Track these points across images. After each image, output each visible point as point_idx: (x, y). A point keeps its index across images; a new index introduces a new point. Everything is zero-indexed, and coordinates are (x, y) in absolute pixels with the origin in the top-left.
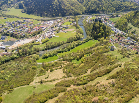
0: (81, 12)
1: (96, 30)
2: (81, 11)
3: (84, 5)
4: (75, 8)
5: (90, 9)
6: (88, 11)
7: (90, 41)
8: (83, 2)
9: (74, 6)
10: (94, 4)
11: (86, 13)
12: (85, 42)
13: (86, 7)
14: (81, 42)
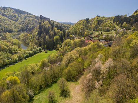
0: (16, 30)
1: (47, 32)
2: (15, 28)
3: (20, 24)
4: (5, 24)
5: (28, 26)
6: (27, 29)
7: (38, 54)
8: (17, 20)
9: (2, 22)
10: (32, 22)
11: (23, 30)
12: (27, 57)
13: (23, 24)
14: (16, 57)
